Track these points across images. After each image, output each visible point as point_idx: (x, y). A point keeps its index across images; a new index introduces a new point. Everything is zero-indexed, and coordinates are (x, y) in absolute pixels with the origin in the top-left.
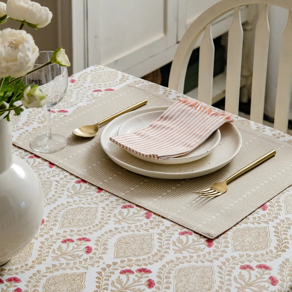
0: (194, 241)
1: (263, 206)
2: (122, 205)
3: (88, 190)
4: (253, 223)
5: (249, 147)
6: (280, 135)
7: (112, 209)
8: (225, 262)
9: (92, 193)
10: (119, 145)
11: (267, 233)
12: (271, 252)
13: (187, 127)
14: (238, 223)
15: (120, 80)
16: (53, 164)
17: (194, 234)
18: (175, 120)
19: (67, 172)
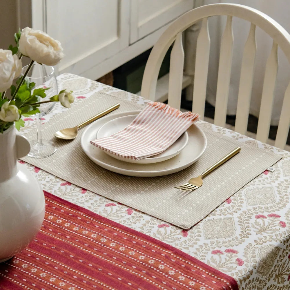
0: (172, 232)
1: (228, 200)
2: (105, 203)
3: (73, 192)
4: (220, 215)
5: (213, 148)
6: (238, 137)
7: (97, 207)
8: (199, 249)
9: (77, 194)
10: (100, 148)
11: (232, 223)
12: (237, 238)
13: (158, 130)
14: (208, 215)
15: (90, 88)
16: (39, 169)
17: (171, 226)
18: (146, 124)
19: (53, 175)
